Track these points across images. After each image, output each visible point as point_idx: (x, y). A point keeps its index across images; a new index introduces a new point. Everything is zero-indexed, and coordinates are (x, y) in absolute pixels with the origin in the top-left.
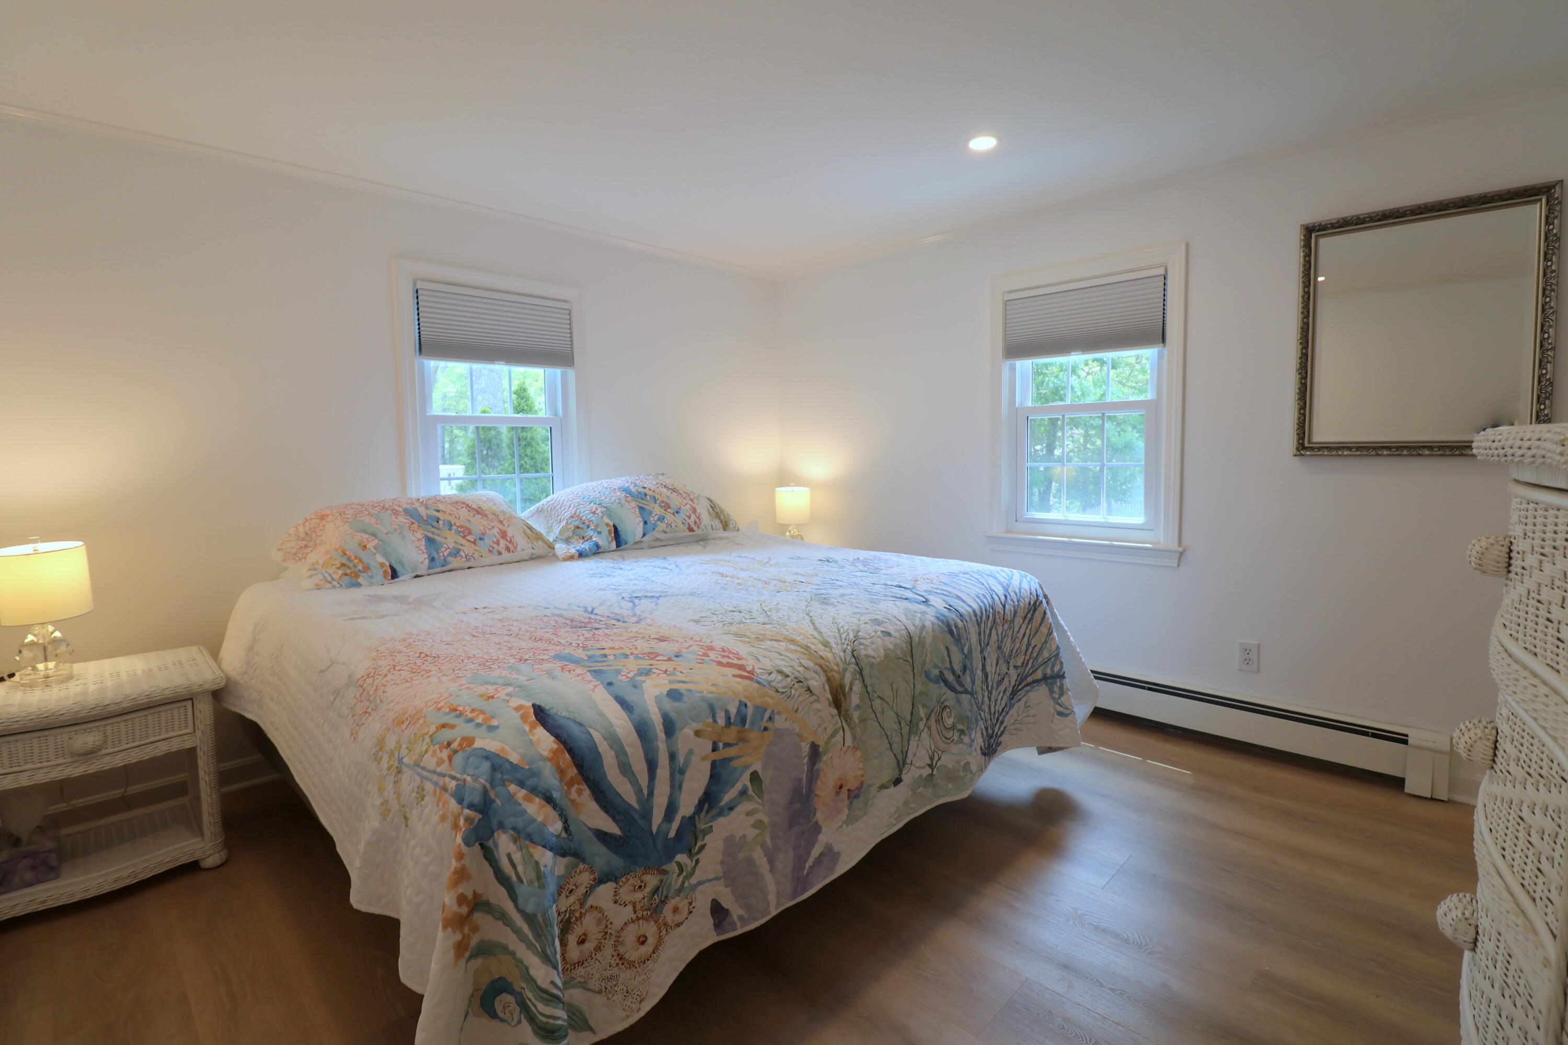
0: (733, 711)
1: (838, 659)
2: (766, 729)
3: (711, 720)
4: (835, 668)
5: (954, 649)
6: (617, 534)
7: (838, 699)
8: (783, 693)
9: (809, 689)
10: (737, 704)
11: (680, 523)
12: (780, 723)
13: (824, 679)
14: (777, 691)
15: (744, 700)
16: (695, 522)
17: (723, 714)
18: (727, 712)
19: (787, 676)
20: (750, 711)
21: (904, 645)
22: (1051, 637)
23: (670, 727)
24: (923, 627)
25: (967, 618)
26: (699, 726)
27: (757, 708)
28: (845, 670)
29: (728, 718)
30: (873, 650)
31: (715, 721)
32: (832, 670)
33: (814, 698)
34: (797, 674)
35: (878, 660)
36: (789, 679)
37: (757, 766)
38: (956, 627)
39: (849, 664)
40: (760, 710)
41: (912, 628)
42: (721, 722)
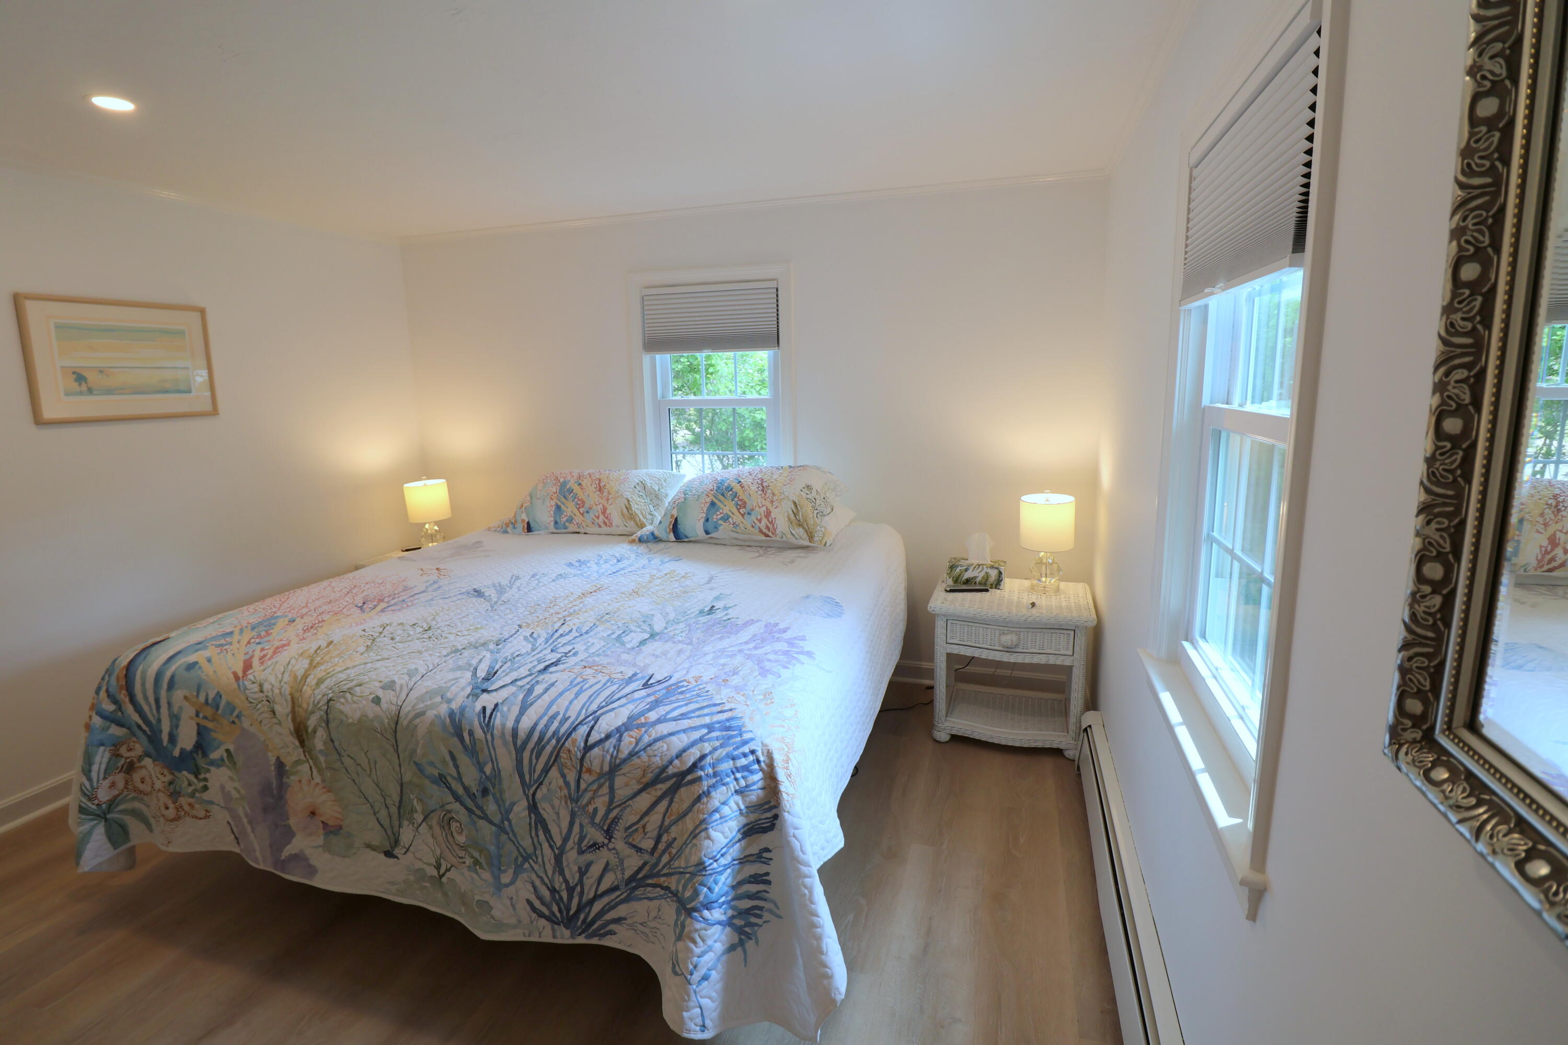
0: (211, 696)
1: (312, 700)
2: (233, 722)
3: (195, 694)
4: (305, 706)
5: (464, 760)
6: (675, 527)
7: (301, 733)
8: (251, 702)
9: (274, 712)
10: (215, 692)
11: (749, 526)
12: (246, 724)
13: (289, 709)
14: (247, 699)
15: (222, 692)
16: (768, 528)
17: (205, 694)
18: (207, 695)
19: (262, 691)
20: (223, 704)
21: (386, 721)
22: (695, 841)
23: (171, 685)
24: (422, 714)
25: (495, 732)
26: (188, 694)
27: (228, 703)
28: (313, 712)
29: (207, 700)
30: (351, 710)
31: (197, 696)
32: (300, 706)
33: (275, 720)
34: (270, 694)
35: (350, 721)
36: (262, 695)
37: (231, 748)
38: (471, 733)
39: (319, 709)
40: (231, 707)
41: (406, 708)
42: (202, 699)
